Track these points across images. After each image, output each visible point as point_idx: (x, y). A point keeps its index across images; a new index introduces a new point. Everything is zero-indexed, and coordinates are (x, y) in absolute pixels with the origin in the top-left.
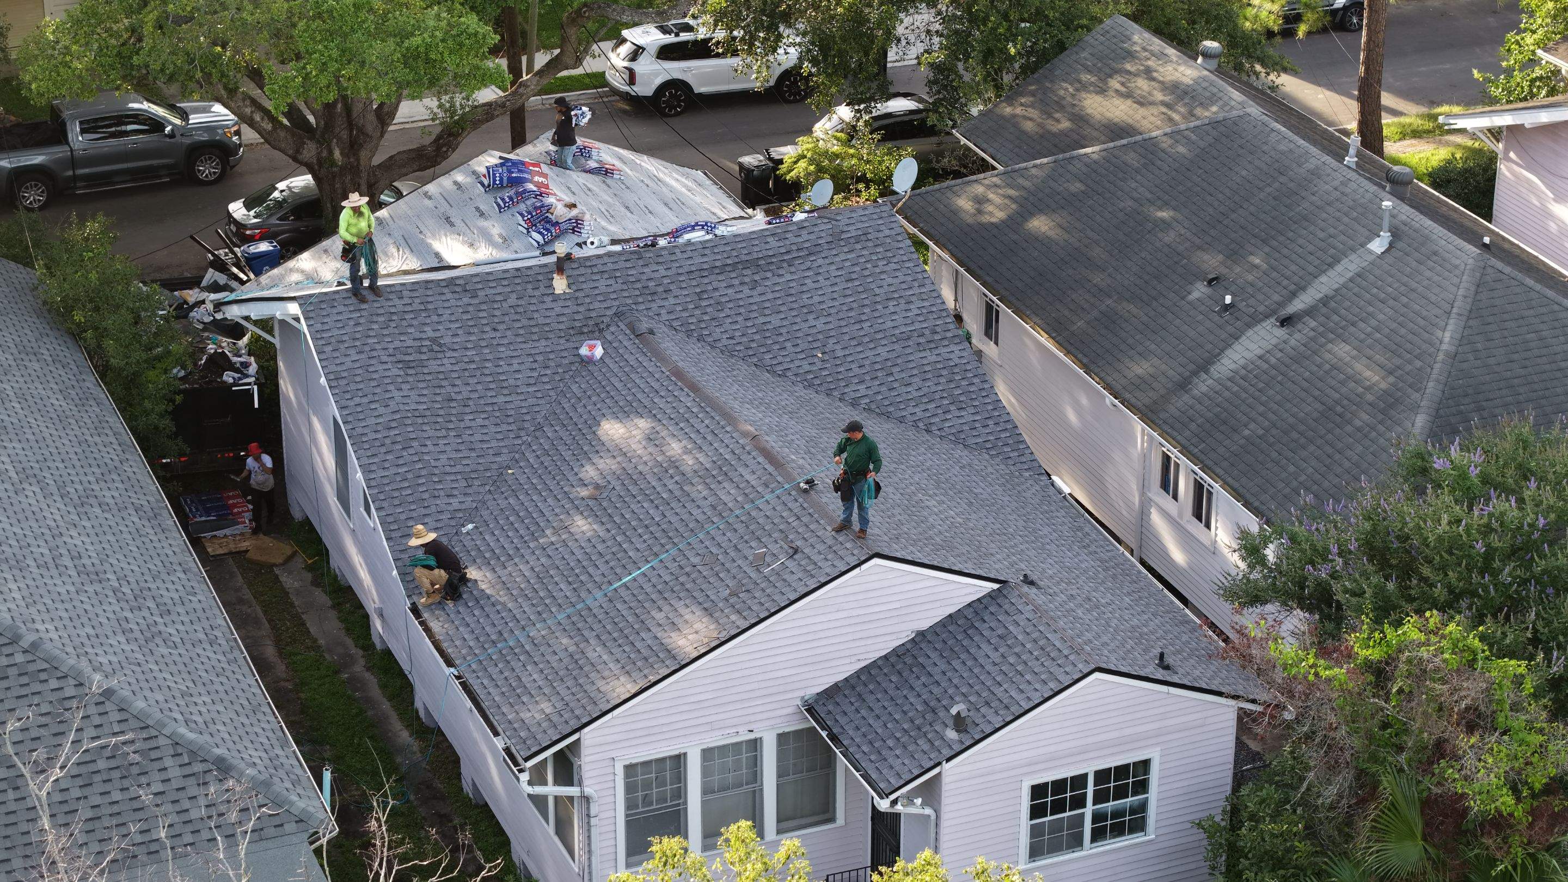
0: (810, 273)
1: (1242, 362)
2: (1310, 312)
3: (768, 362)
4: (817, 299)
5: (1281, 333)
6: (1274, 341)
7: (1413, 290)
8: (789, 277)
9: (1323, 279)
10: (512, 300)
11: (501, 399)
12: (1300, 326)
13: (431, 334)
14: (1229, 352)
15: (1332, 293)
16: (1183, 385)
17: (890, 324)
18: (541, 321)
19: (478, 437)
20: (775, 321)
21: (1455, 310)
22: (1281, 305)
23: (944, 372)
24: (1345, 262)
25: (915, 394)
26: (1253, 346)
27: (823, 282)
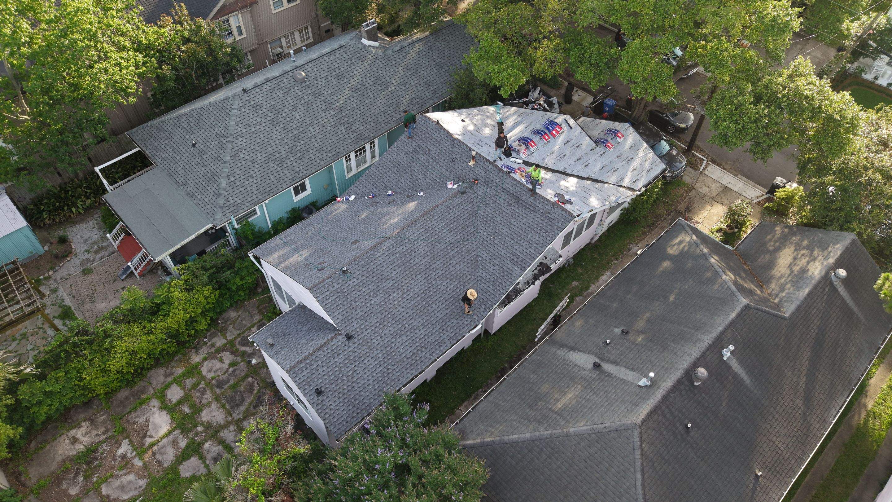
0: (525, 216)
1: (574, 360)
2: (603, 372)
3: (481, 227)
4: (515, 223)
5: (591, 366)
6: (585, 366)
7: (612, 405)
8: (519, 211)
9: (623, 369)
10: (458, 157)
11: (420, 177)
12: (594, 372)
13: (431, 148)
14: (580, 353)
15: (613, 376)
16: (562, 346)
17: (516, 247)
18: (456, 167)
19: (402, 181)
20: (499, 218)
21: (595, 426)
22: (609, 361)
23: (506, 273)
24: (635, 373)
25: (491, 270)
26: (582, 361)
27: (523, 221)
